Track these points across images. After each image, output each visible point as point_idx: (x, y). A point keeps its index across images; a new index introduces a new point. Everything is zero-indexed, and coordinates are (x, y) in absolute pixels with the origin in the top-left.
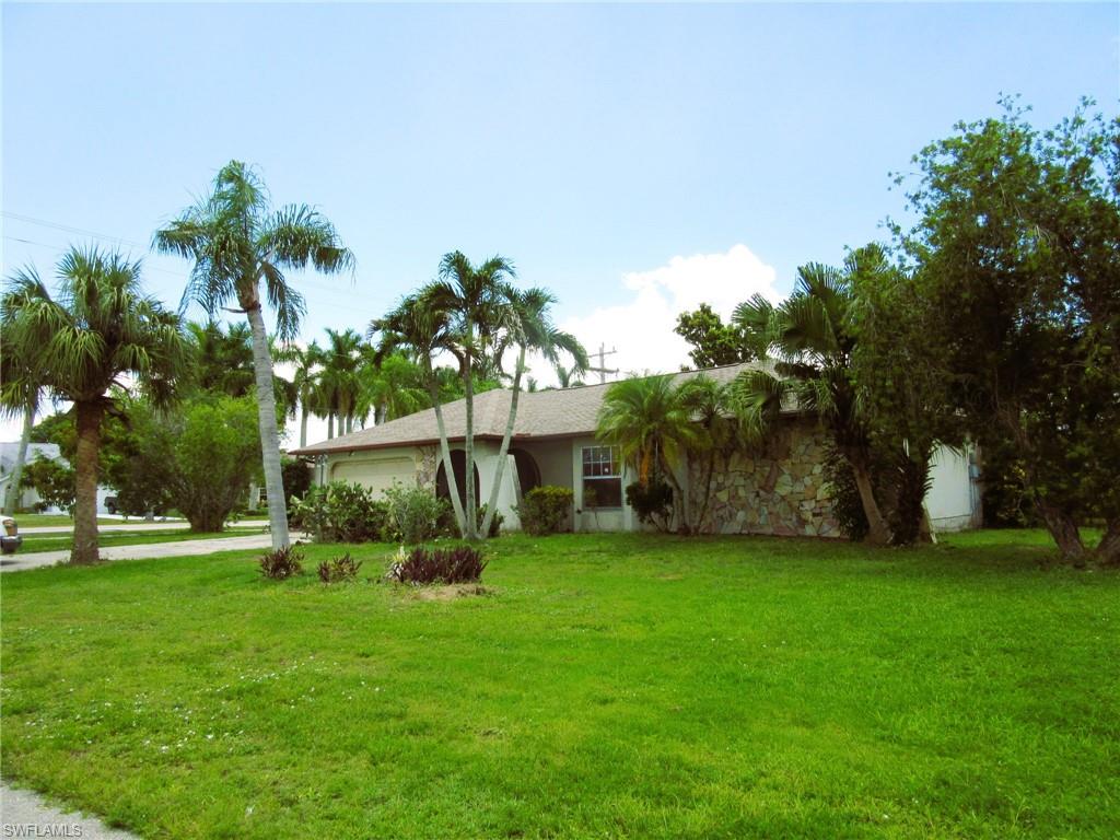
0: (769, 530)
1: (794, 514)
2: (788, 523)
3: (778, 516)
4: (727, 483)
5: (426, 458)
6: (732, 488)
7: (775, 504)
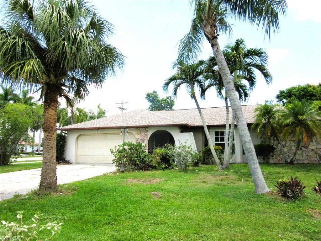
0: (306, 162)
1: (318, 156)
2: (315, 159)
3: (310, 156)
4: (287, 145)
5: (142, 133)
6: (289, 146)
7: (309, 152)
